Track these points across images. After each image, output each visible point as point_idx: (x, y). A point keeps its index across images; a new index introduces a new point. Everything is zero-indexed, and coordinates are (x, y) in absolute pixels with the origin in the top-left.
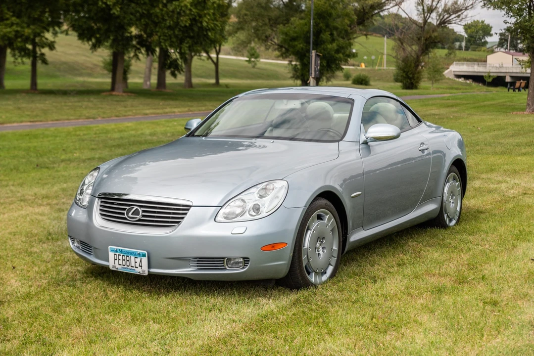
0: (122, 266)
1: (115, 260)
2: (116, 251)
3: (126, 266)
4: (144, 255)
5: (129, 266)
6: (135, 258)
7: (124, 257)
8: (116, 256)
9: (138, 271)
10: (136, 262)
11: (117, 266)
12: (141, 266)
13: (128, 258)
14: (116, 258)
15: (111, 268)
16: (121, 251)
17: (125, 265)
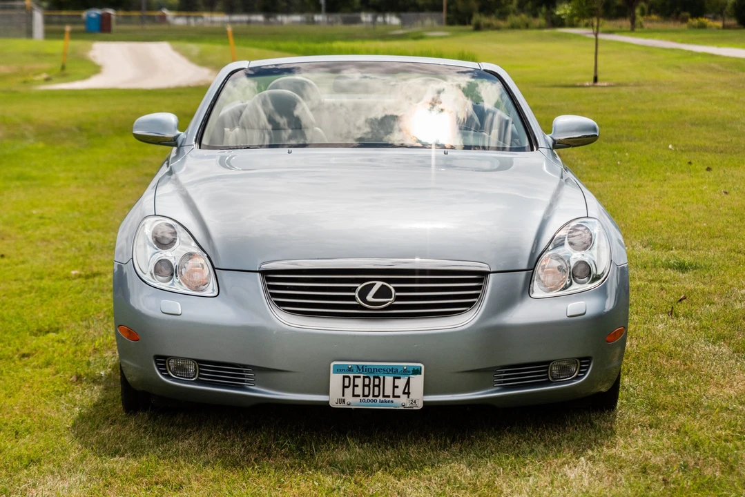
1: (344, 387)
12: (408, 393)
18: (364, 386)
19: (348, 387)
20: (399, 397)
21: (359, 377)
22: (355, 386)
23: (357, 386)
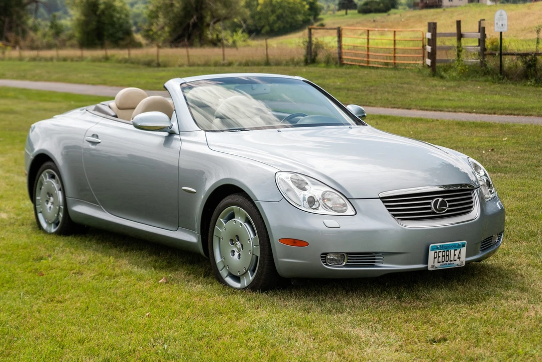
0: (441, 263)
1: (435, 258)
2: (437, 248)
3: (445, 263)
4: (463, 246)
5: (447, 261)
6: (455, 250)
7: (444, 253)
8: (436, 254)
9: (457, 263)
10: (455, 255)
11: (437, 265)
13: (448, 252)
14: (435, 257)
15: (430, 268)
16: (442, 247)
17: (443, 262)
18: (443, 256)
19: (436, 258)
20: (456, 260)
21: (441, 252)
22: (439, 257)
23: (440, 257)
